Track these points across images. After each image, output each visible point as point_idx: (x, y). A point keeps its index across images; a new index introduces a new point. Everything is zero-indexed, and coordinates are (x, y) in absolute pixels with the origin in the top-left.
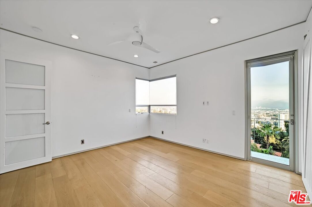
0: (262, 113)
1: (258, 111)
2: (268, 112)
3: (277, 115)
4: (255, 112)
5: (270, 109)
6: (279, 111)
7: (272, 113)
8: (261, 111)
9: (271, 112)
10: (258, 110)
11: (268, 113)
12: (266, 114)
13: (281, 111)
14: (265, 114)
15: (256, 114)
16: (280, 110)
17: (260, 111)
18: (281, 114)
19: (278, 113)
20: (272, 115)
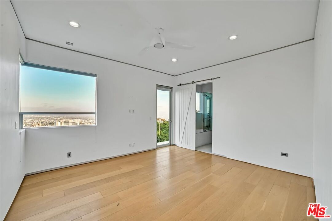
0: (36, 122)
1: (30, 120)
2: (43, 120)
3: (53, 123)
4: (27, 121)
5: (45, 117)
6: (54, 118)
7: (47, 122)
8: (35, 120)
9: (47, 120)
10: (31, 118)
11: (44, 122)
12: (42, 122)
13: (56, 119)
14: (40, 123)
15: (28, 123)
16: (56, 117)
17: (33, 120)
18: (57, 122)
19: (53, 120)
20: (48, 123)
